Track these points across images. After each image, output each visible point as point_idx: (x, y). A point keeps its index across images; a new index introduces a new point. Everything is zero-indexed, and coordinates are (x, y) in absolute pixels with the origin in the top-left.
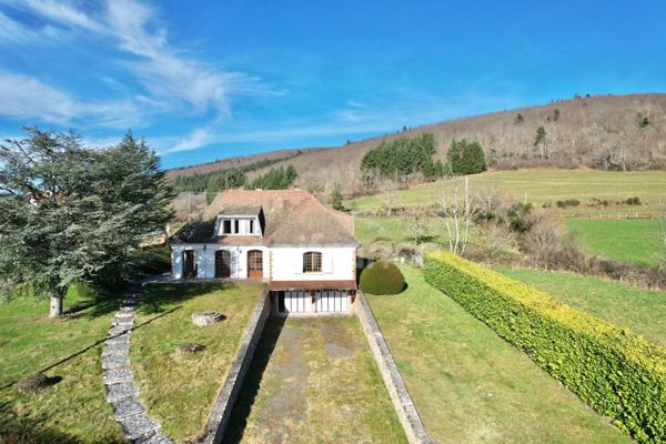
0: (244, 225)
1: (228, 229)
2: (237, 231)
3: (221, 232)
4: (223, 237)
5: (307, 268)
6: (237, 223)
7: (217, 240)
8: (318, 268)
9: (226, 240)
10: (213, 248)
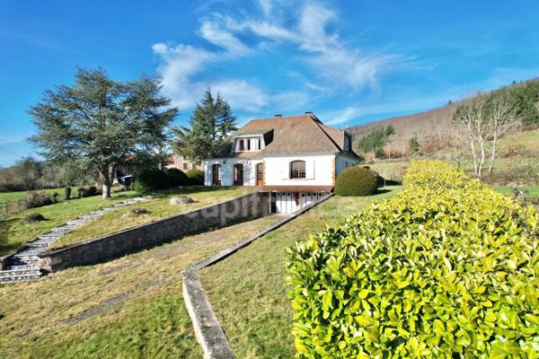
0: (254, 143)
1: (242, 148)
2: (249, 149)
3: (237, 150)
4: (240, 153)
5: (293, 175)
6: (249, 141)
7: (235, 155)
8: (303, 175)
9: (241, 155)
10: (231, 162)
